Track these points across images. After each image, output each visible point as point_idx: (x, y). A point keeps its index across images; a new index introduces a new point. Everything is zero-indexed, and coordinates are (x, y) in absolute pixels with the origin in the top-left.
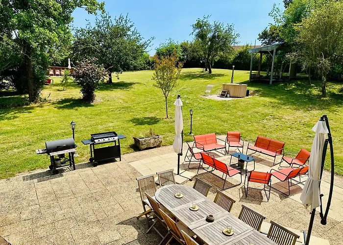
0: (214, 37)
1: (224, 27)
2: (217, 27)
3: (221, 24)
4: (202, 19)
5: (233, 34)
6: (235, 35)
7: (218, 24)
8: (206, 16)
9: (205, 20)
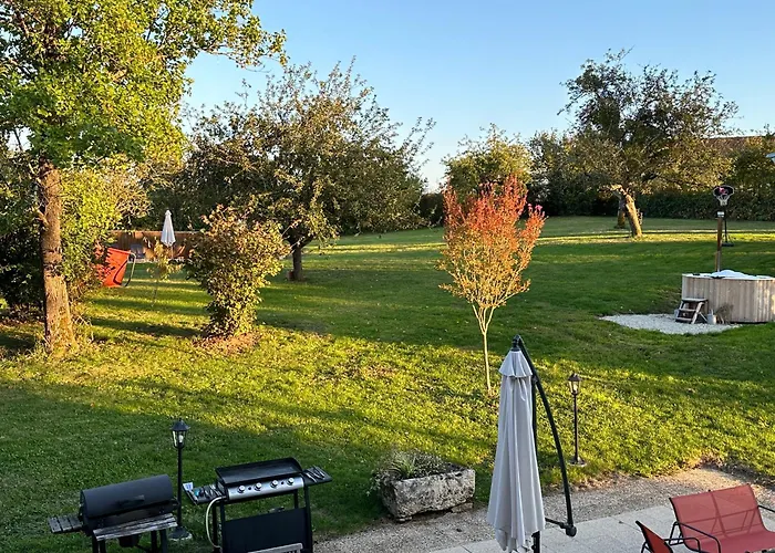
0: (644, 115)
1: (680, 82)
2: (654, 86)
3: (668, 74)
4: (599, 62)
5: (711, 105)
6: (721, 108)
7: (658, 74)
8: (614, 53)
9: (612, 65)
